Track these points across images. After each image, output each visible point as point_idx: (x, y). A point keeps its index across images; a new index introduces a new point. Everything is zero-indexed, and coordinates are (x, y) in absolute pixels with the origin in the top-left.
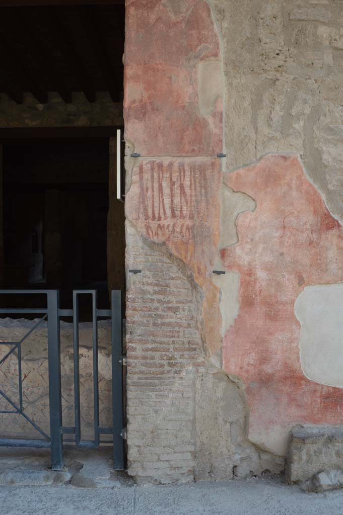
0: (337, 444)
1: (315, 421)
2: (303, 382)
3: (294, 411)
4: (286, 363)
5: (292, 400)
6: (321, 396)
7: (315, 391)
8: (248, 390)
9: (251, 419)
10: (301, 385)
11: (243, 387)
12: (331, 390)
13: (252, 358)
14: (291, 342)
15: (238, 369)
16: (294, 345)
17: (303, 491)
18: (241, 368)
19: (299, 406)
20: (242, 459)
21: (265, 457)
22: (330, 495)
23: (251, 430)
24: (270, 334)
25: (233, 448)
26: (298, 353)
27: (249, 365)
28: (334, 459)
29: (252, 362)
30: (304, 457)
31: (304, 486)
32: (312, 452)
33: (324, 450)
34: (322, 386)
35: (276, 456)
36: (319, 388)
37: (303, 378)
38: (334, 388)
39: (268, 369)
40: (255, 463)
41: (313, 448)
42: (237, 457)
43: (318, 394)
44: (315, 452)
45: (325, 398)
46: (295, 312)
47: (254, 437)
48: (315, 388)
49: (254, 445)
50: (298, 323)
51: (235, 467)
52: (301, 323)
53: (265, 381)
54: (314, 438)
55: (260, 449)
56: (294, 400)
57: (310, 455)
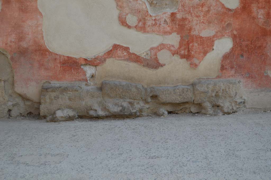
0: (69, 92)
1: (58, 79)
2: (47, 53)
3: (43, 73)
4: (35, 41)
5: (41, 65)
6: (60, 62)
7: (55, 59)
8: (12, 58)
9: (15, 78)
10: (46, 55)
11: (9, 57)
12: (66, 58)
13: (13, 38)
14: (37, 27)
15: (4, 45)
16: (40, 28)
17: (47, 122)
18: (6, 44)
19: (46, 69)
20: (14, 105)
21: (28, 103)
22: (63, 124)
23: (16, 85)
24: (24, 22)
25: (7, 98)
26: (42, 34)
27: (11, 42)
28: (68, 102)
29: (13, 40)
30: (48, 100)
31: (48, 119)
32: (53, 98)
33: (60, 96)
34: (60, 56)
35: (35, 102)
36: (58, 57)
37: (47, 50)
38: (68, 57)
39: (24, 44)
40: (22, 107)
41: (53, 94)
42: (10, 103)
43: (58, 61)
44: (55, 97)
45: (63, 64)
46: (39, 7)
47: (19, 89)
48: (55, 57)
49: (20, 95)
50: (41, 14)
51: (10, 111)
52: (43, 14)
53: (23, 52)
54: (54, 89)
55: (24, 98)
56: (43, 65)
57: (52, 100)
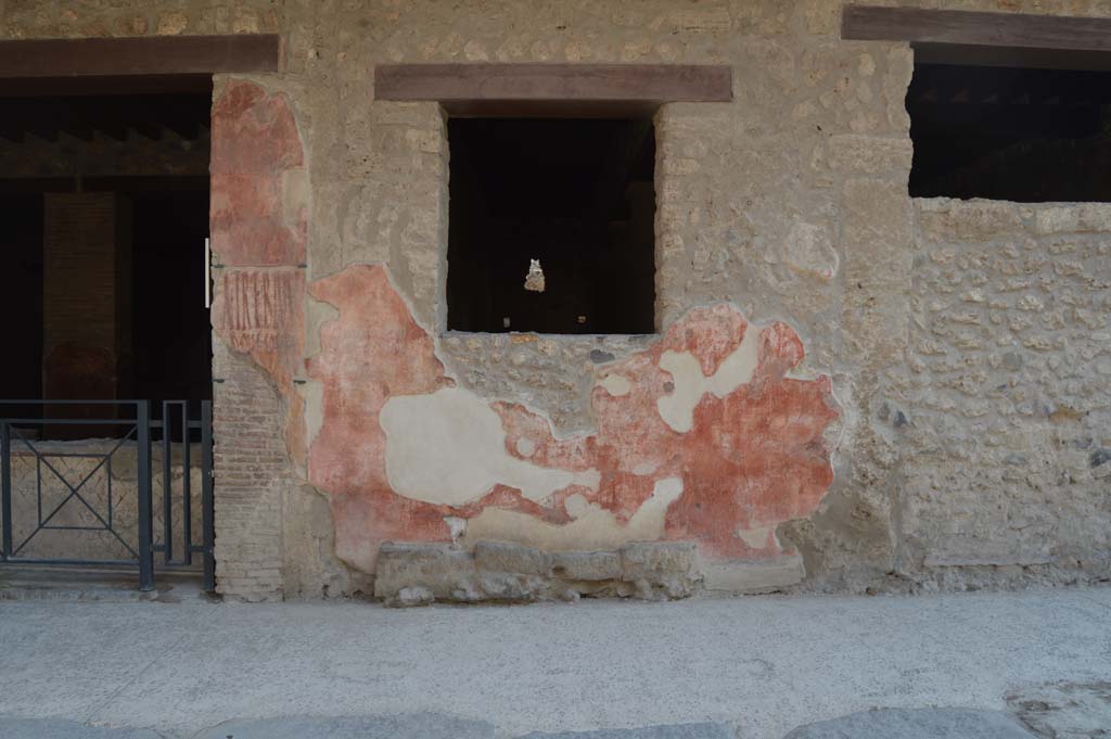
0: (422, 560)
1: (406, 538)
2: (391, 496)
3: (383, 526)
4: (373, 476)
5: (380, 515)
6: (411, 511)
7: (403, 505)
8: (335, 502)
9: (338, 534)
10: (388, 498)
11: (330, 500)
12: (420, 505)
13: (338, 470)
14: (378, 454)
15: (324, 481)
16: (380, 457)
17: (386, 607)
18: (327, 480)
19: (388, 521)
20: (333, 578)
21: (357, 576)
22: (411, 612)
23: (338, 545)
24: (356, 446)
25: (322, 566)
26: (384, 466)
27: (335, 476)
28: (420, 576)
29: (338, 474)
30: (388, 573)
31: (387, 602)
32: (396, 567)
33: (408, 565)
34: (411, 501)
35: (368, 575)
36: (407, 502)
37: (390, 491)
38: (423, 503)
39: (355, 481)
40: (346, 582)
41: (398, 562)
42: (327, 575)
43: (407, 510)
44: (399, 567)
45: (417, 513)
46: (381, 423)
47: (344, 552)
48: (403, 502)
49: (344, 563)
50: (383, 434)
51: (326, 587)
52: (388, 434)
53: (352, 494)
54: (399, 554)
55: (350, 567)
56: (383, 515)
57: (394, 571)
